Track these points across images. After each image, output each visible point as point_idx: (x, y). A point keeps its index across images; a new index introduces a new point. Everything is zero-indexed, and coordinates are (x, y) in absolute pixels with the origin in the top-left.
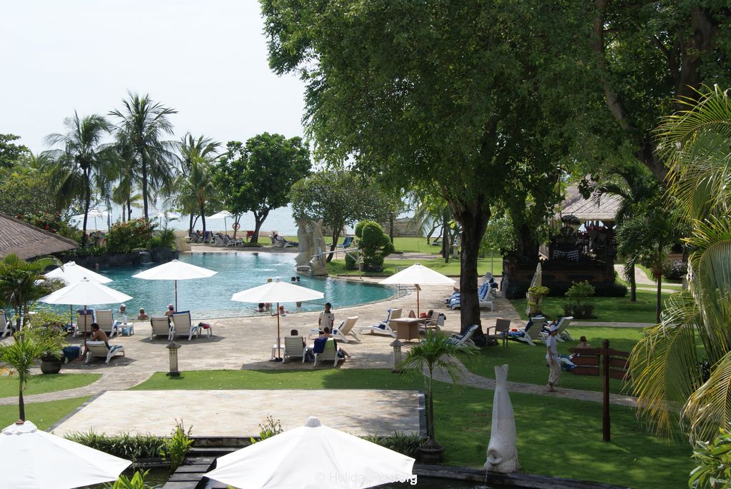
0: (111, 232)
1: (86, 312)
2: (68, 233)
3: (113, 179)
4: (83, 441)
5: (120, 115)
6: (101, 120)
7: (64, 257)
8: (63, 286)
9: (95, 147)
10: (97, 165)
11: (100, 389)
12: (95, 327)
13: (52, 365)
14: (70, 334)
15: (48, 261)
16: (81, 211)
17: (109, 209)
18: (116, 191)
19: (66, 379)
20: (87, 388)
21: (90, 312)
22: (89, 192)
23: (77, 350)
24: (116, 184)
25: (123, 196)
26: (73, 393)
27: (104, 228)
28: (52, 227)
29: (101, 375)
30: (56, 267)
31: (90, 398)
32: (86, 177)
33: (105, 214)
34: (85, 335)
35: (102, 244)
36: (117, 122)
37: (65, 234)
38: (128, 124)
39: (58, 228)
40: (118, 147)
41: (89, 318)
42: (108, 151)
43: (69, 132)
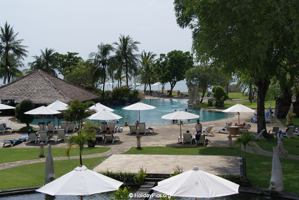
0: (113, 91)
1: (104, 123)
2: (97, 91)
3: (115, 70)
4: (104, 174)
5: (117, 44)
6: (110, 46)
7: (96, 101)
8: (95, 112)
9: (108, 57)
10: (108, 64)
11: (110, 154)
12: (108, 129)
13: (92, 144)
14: (98, 132)
15: (90, 103)
16: (102, 83)
17: (113, 82)
18: (116, 75)
19: (97, 149)
20: (105, 153)
21: (106, 123)
22: (105, 75)
23: (101, 138)
24: (116, 72)
25: (118, 77)
26: (100, 155)
27: (111, 89)
28: (92, 89)
29: (110, 148)
30: (93, 105)
31: (107, 157)
32: (104, 69)
33: (111, 84)
34: (104, 132)
35: (110, 96)
36: (116, 47)
37: (96, 92)
38: (120, 48)
39: (93, 89)
40: (116, 57)
41: (106, 125)
42: (112, 58)
43: (97, 51)
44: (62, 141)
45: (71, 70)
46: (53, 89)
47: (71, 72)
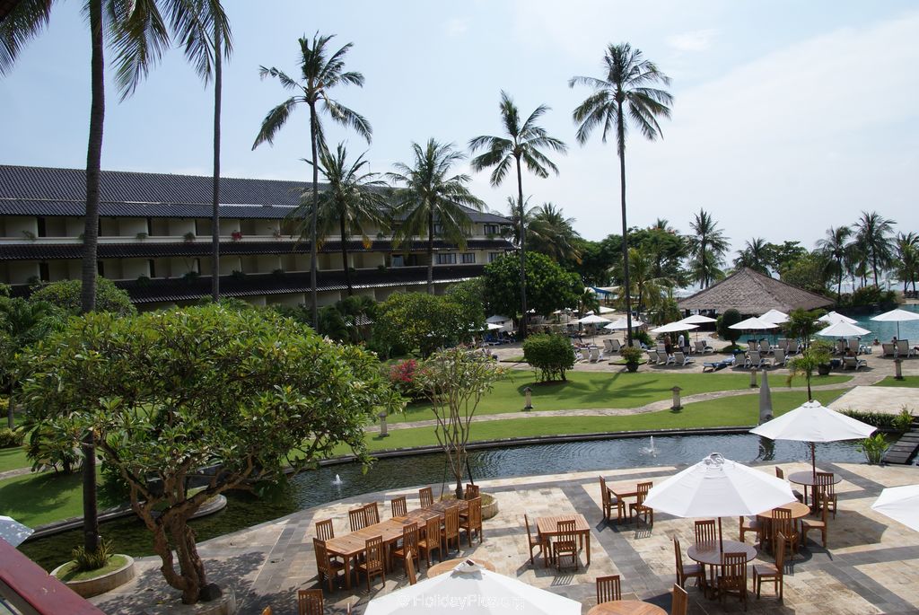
0: (855, 292)
1: (842, 340)
2: (830, 295)
3: (855, 262)
4: (845, 414)
5: (858, 225)
6: (846, 229)
7: (829, 309)
8: (829, 325)
9: (844, 245)
10: (845, 255)
11: (853, 385)
12: (847, 349)
13: (825, 370)
14: (834, 354)
15: (820, 311)
16: (837, 282)
17: (853, 280)
18: (857, 270)
19: (832, 379)
20: (845, 383)
21: (845, 340)
22: (841, 271)
23: (838, 362)
24: (857, 266)
25: (862, 272)
26: (837, 386)
27: (850, 291)
28: (821, 292)
29: (853, 377)
30: (824, 314)
31: (848, 390)
32: (839, 262)
33: (851, 283)
34: (842, 354)
35: (850, 301)
36: (856, 229)
37: (828, 296)
38: (863, 230)
39: (824, 292)
40: (857, 244)
41: (844, 343)
42: (850, 247)
43: (828, 238)
44: (781, 366)
45: (789, 266)
46: (766, 294)
47: (790, 269)
